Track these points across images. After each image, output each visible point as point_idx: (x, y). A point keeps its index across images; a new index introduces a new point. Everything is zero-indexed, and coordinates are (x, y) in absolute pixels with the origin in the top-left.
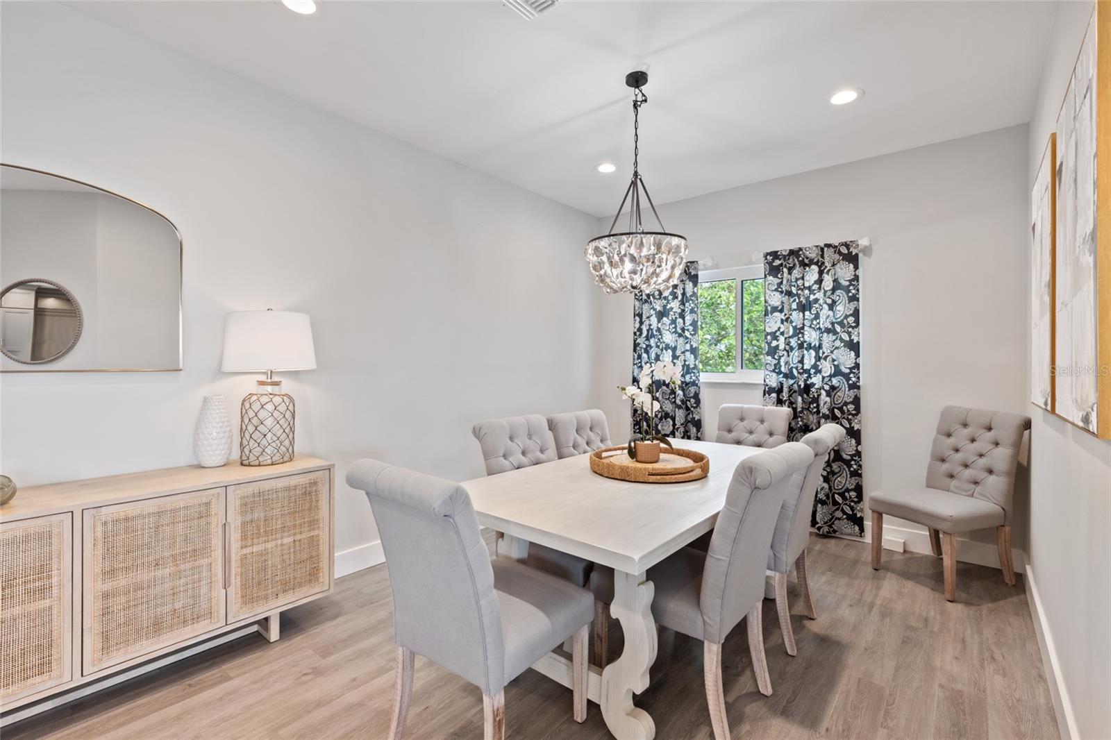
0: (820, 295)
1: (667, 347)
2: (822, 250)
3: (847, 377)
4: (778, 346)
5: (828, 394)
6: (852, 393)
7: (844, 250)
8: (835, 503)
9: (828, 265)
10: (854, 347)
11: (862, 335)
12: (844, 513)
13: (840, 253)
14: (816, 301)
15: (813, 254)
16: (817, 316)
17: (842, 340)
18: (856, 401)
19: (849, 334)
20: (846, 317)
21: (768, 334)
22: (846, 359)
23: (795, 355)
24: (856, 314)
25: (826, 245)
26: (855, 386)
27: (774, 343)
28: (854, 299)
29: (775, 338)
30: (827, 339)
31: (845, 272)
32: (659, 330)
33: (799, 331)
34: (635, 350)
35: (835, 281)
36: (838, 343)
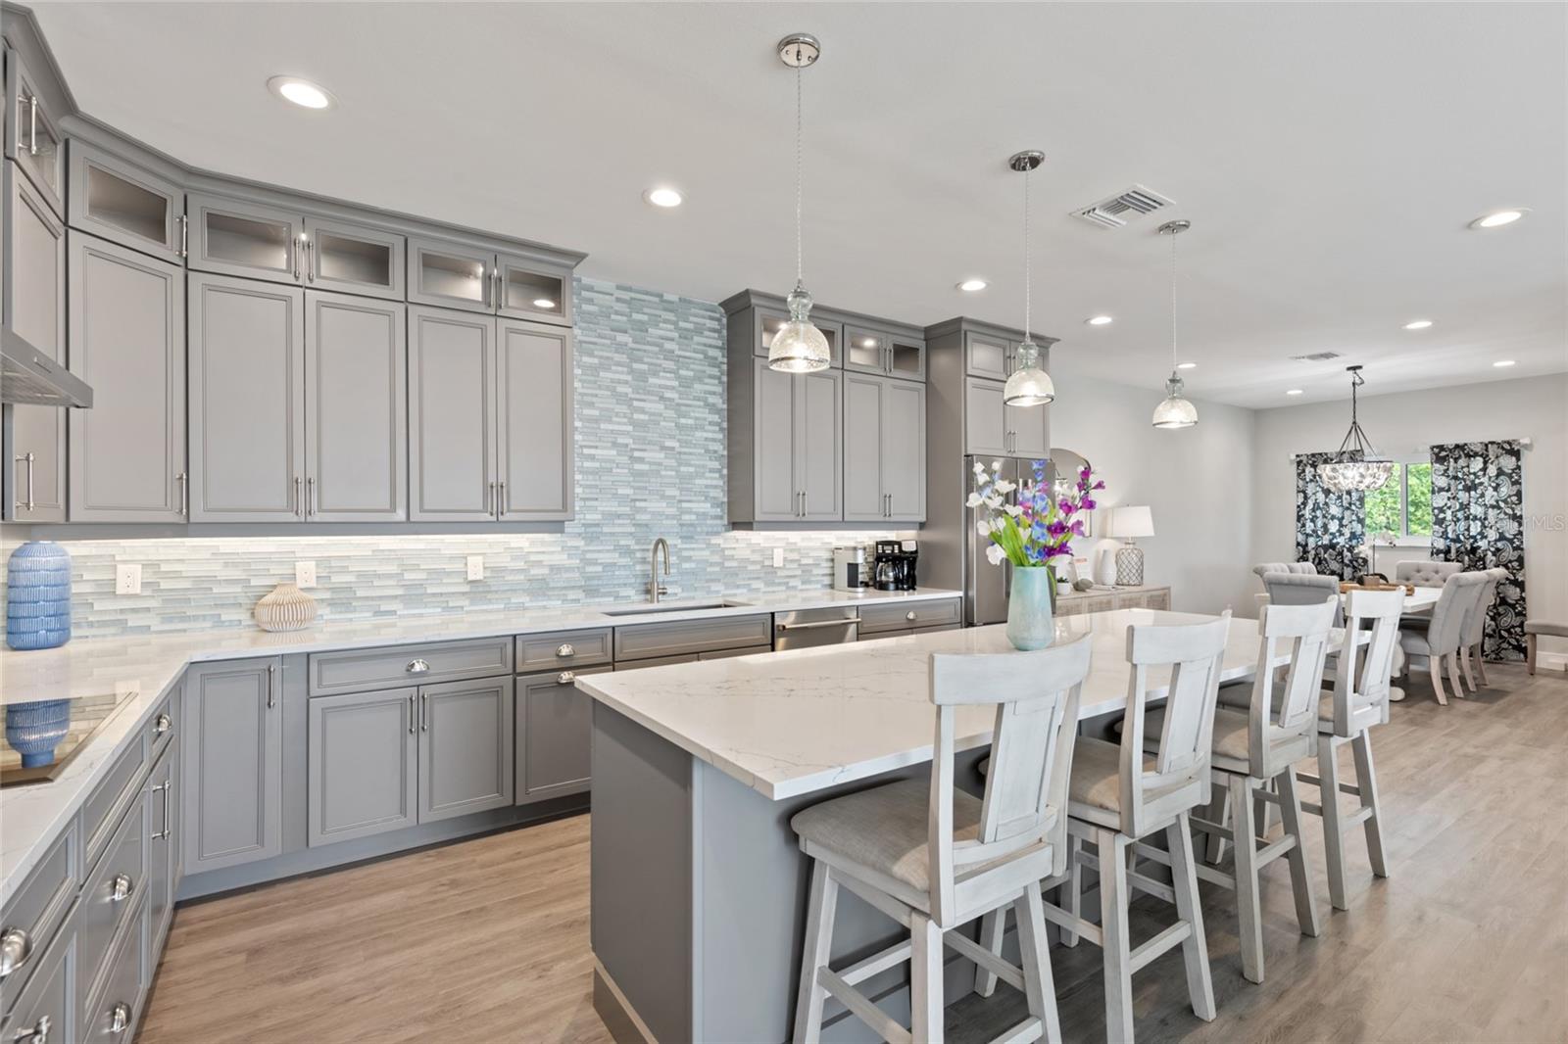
0: (1485, 480)
1: (1333, 517)
2: (1486, 445)
3: (1511, 541)
4: (1444, 518)
5: (1494, 554)
6: (1516, 554)
7: (1507, 447)
8: (1501, 637)
9: (1492, 457)
10: (1518, 519)
11: (1526, 510)
12: (1510, 644)
13: (1503, 448)
14: (1481, 484)
15: (1478, 449)
16: (1482, 495)
17: (1506, 514)
18: (1521, 560)
19: (1513, 509)
20: (1510, 496)
21: (1435, 508)
22: (1511, 528)
23: (1462, 525)
24: (1519, 494)
25: (1492, 443)
26: (1519, 548)
27: (1442, 516)
28: (1517, 483)
29: (1444, 512)
30: (1492, 513)
31: (1508, 463)
32: (1326, 504)
33: (1464, 507)
34: (1298, 520)
35: (1499, 469)
36: (1502, 516)
